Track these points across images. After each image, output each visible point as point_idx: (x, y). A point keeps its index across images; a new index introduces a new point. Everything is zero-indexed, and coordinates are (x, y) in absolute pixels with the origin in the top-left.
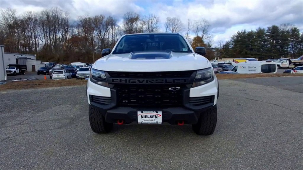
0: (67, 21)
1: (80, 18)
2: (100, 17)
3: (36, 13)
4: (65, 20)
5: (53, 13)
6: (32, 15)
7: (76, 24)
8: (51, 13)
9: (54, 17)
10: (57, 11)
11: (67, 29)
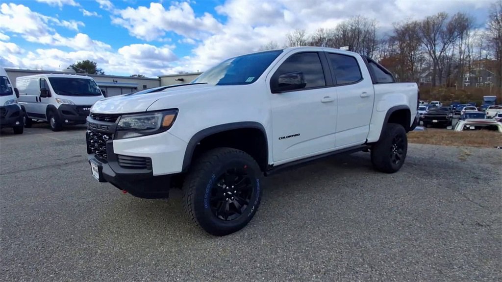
0: (373, 34)
1: (395, 26)
2: (438, 18)
3: (330, 30)
4: (370, 33)
5: (352, 26)
6: (323, 34)
7: (387, 38)
8: (350, 26)
9: (353, 31)
10: (358, 22)
11: (373, 46)
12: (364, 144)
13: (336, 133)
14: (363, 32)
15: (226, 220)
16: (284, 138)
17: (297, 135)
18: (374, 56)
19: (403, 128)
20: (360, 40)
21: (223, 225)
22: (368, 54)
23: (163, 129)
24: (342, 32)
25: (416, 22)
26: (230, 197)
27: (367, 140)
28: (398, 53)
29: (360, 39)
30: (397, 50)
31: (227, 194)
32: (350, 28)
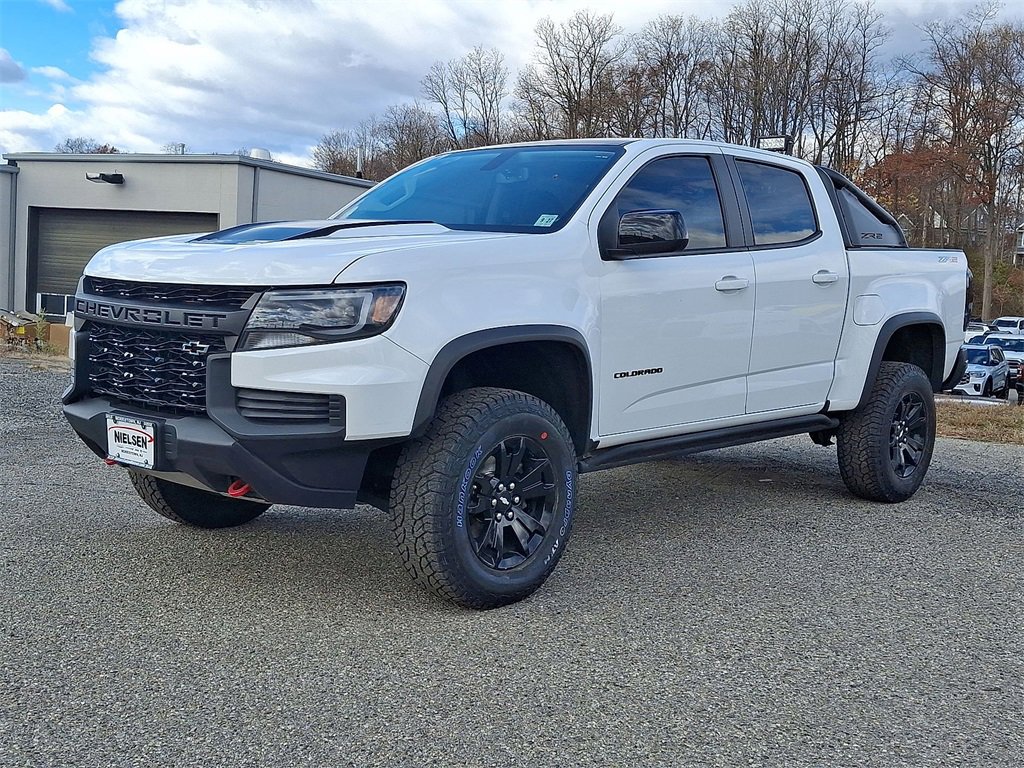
0: (859, 58)
4: (848, 55)
5: (787, 20)
8: (778, 19)
9: (790, 42)
10: (809, 8)
11: (858, 104)
12: (820, 412)
13: (748, 375)
14: (825, 48)
15: (496, 568)
16: (626, 374)
17: (657, 371)
18: (860, 140)
19: (925, 377)
20: (814, 75)
21: (491, 578)
22: (840, 132)
23: (372, 330)
24: (749, 42)
25: (1008, 28)
26: (504, 510)
27: (828, 403)
28: (942, 138)
29: (812, 72)
30: (942, 126)
31: (499, 501)
32: (778, 29)
